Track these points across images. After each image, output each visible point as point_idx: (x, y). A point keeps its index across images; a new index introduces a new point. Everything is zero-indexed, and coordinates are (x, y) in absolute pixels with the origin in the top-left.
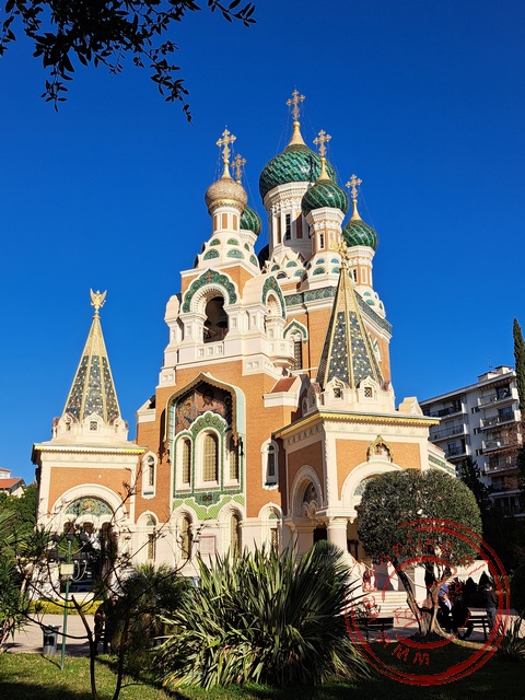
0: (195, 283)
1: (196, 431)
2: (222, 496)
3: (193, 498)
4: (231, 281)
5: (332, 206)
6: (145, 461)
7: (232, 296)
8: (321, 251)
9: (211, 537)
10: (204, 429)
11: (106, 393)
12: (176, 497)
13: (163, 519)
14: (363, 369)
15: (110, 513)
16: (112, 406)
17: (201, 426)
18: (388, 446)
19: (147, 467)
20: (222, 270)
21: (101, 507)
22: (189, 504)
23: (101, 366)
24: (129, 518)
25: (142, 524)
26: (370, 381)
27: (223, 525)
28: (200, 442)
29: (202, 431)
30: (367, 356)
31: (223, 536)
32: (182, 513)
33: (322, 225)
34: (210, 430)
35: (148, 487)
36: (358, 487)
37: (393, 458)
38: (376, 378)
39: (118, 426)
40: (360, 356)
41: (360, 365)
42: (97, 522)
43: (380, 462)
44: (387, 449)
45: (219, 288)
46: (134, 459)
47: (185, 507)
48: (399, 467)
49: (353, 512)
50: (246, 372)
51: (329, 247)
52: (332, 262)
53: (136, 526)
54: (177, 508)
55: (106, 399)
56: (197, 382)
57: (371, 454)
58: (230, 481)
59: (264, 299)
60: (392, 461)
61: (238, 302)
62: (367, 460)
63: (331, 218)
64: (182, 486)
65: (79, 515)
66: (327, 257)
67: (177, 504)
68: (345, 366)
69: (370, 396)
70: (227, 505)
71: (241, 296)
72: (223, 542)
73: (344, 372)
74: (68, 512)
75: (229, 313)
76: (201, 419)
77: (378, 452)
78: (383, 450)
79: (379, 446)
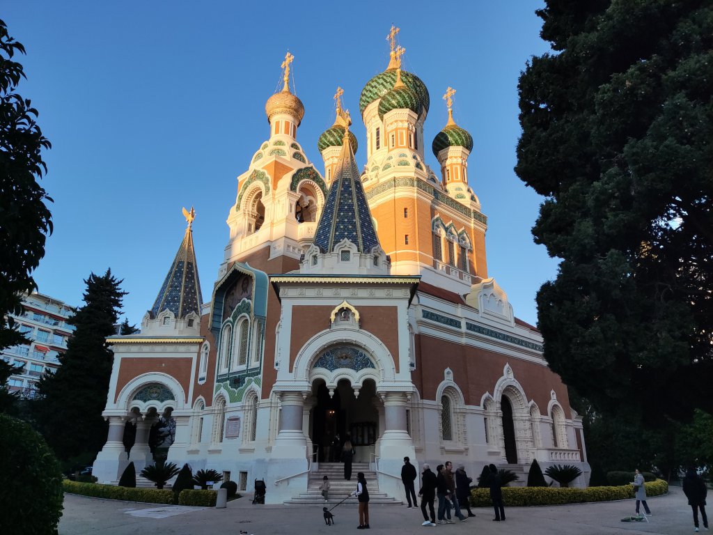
0: (246, 183)
1: (235, 318)
2: (247, 379)
3: (228, 382)
4: (267, 175)
5: (401, 107)
6: (203, 350)
7: (268, 190)
8: (392, 150)
9: (237, 419)
10: (241, 315)
11: (184, 292)
12: (218, 381)
13: (209, 403)
14: (346, 233)
15: (173, 398)
16: (191, 303)
17: (239, 312)
18: (354, 310)
19: (204, 354)
20: (263, 168)
21: (165, 393)
22: (226, 387)
23: (185, 270)
24: (186, 403)
25: (197, 408)
26: (346, 243)
27: (247, 408)
28: (238, 330)
29: (239, 318)
30: (354, 220)
31: (245, 418)
32: (221, 397)
33: (394, 126)
34: (245, 316)
35: (203, 374)
36: (320, 358)
37: (362, 324)
38: (360, 241)
39: (193, 320)
40: (346, 220)
41: (344, 229)
42: (160, 407)
43: (345, 329)
44: (354, 314)
45: (259, 184)
46: (196, 348)
47: (223, 391)
48: (370, 334)
49: (305, 386)
50: (272, 256)
51: (399, 145)
52: (400, 156)
53: (192, 410)
54: (218, 392)
55: (184, 297)
56: (230, 272)
57: (333, 320)
58: (254, 364)
59: (293, 187)
60: (361, 327)
61: (270, 192)
62: (330, 327)
63: (401, 119)
64: (224, 371)
65: (145, 401)
66: (395, 153)
67: (218, 388)
68: (329, 232)
69: (348, 260)
70: (249, 387)
71: (275, 187)
72: (245, 424)
73: (327, 238)
74: (135, 399)
75: (265, 205)
76: (239, 306)
77: (344, 317)
78: (350, 315)
79: (345, 310)
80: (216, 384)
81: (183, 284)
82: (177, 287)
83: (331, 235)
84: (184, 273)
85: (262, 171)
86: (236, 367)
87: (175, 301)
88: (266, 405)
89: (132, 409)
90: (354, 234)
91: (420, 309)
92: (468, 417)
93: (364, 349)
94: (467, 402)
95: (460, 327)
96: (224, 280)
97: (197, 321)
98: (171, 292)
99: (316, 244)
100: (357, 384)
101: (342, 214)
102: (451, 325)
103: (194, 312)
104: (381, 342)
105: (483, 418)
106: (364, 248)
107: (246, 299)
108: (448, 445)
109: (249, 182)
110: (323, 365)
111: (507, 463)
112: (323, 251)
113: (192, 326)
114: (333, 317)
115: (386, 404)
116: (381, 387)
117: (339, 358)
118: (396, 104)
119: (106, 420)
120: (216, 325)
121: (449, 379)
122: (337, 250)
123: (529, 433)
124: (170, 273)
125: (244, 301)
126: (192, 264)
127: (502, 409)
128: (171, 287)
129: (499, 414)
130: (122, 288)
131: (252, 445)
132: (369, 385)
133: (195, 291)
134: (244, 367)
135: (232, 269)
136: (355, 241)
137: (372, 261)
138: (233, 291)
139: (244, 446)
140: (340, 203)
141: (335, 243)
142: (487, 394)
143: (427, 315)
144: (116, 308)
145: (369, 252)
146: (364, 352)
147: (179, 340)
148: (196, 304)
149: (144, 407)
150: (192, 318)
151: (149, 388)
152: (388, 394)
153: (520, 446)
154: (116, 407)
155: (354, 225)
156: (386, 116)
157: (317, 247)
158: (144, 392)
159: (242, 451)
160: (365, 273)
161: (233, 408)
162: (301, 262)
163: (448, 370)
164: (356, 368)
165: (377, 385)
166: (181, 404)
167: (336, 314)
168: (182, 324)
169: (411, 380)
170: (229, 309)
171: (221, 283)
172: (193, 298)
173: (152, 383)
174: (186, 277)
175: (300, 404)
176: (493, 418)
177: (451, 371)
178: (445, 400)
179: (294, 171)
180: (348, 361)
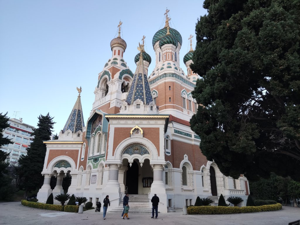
0: (101, 76)
1: (96, 133)
2: (100, 158)
3: (92, 160)
4: (110, 73)
5: (169, 43)
6: (83, 146)
7: (110, 78)
8: (165, 61)
9: (96, 176)
10: (98, 132)
11: (76, 122)
12: (89, 160)
13: (85, 169)
14: (139, 97)
15: (71, 167)
16: (79, 127)
17: (97, 131)
18: (140, 129)
19: (84, 148)
20: (108, 70)
21: (67, 165)
22: (91, 162)
23: (77, 113)
24: (76, 168)
25: (80, 171)
26: (139, 101)
27: (99, 171)
28: (97, 137)
29: (97, 133)
30: (143, 91)
31: (98, 175)
32: (90, 166)
33: (165, 52)
34: (99, 132)
35: (83, 156)
36: (126, 150)
37: (144, 135)
38: (145, 100)
39: (80, 134)
40: (139, 91)
41: (138, 95)
42: (66, 170)
43: (137, 138)
44: (140, 131)
45: (107, 76)
46: (80, 146)
47: (90, 163)
48: (147, 139)
49: (119, 162)
50: (111, 107)
51: (168, 59)
52: (168, 64)
53: (78, 172)
54: (89, 164)
55: (76, 124)
56: (94, 113)
57: (131, 134)
58: (103, 152)
59: (120, 78)
60: (144, 137)
61: (111, 80)
62: (130, 136)
63: (168, 48)
64: (91, 155)
65: (59, 168)
66: (166, 63)
67: (89, 162)
68: (132, 96)
69: (139, 108)
70: (100, 162)
71: (113, 78)
72: (98, 178)
73: (131, 99)
74: (55, 167)
75: (109, 85)
76: (97, 128)
77: (137, 132)
78: (139, 132)
79: (137, 129)
80: (88, 161)
81: (76, 119)
82: (73, 120)
83: (133, 97)
84: (77, 114)
86: (96, 154)
87: (72, 126)
88: (107, 170)
89: (54, 171)
90: (143, 97)
91: (173, 129)
92: (195, 175)
93: (145, 146)
94: (194, 169)
95: (191, 137)
96: (91, 117)
97: (81, 134)
98: (71, 122)
99: (126, 101)
100: (142, 161)
101: (138, 88)
102: (187, 136)
103: (80, 130)
104: (152, 143)
105: (201, 176)
106: (147, 103)
107: (100, 125)
108: (185, 187)
109: (103, 76)
110: (127, 153)
111: (212, 195)
112: (129, 104)
113: (79, 136)
114: (131, 132)
115: (154, 170)
116: (151, 163)
117: (134, 150)
118: (166, 42)
119: (43, 175)
120: (88, 136)
121: (186, 159)
122: (135, 104)
123: (222, 183)
124: (71, 114)
125: (99, 126)
126: (80, 110)
127: (210, 172)
128: (71, 120)
129: (209, 174)
130: (53, 121)
131: (101, 186)
132: (147, 161)
133: (81, 122)
134: (99, 154)
135: (95, 112)
136: (143, 100)
137: (150, 109)
138: (95, 122)
139: (98, 187)
140: (137, 84)
141: (134, 101)
142: (203, 166)
143: (176, 131)
144: (51, 129)
145: (148, 104)
146: (145, 147)
147: (73, 142)
148: (81, 127)
149: (59, 170)
150: (80, 133)
151: (61, 162)
152: (154, 165)
153: (218, 188)
154: (47, 170)
155: (143, 93)
156: (162, 47)
157: (127, 103)
158: (59, 164)
159: (97, 189)
160: (146, 113)
161: (94, 171)
162: (120, 109)
163: (185, 155)
164: (141, 154)
165: (150, 161)
166: (74, 170)
167: (133, 131)
168: (75, 135)
169: (164, 159)
170: (93, 129)
171: (90, 118)
172: (80, 125)
173: (62, 160)
174: (77, 116)
175: (117, 169)
176: (206, 176)
177: (187, 156)
178: (184, 168)
179: (121, 71)
180: (138, 151)
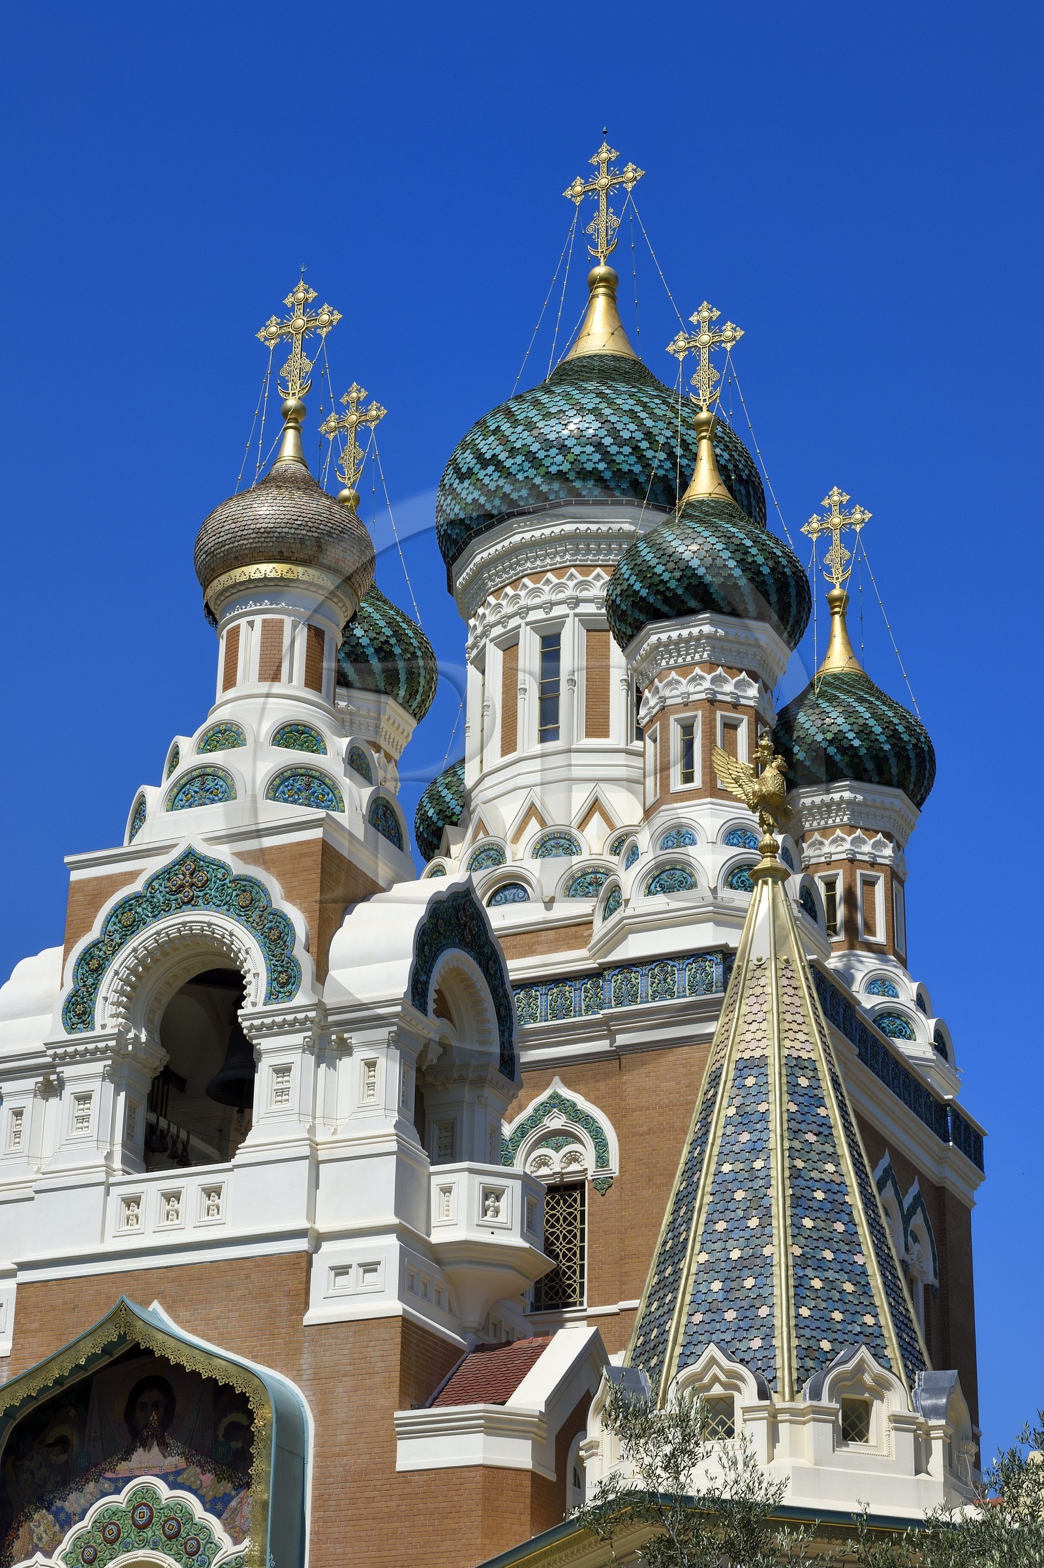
0: (125, 905)
1: (87, 1565)
4: (281, 902)
7: (281, 974)
10: (128, 1559)
17: (111, 1538)
20: (245, 858)
26: (863, 1369)
30: (859, 1259)
38: (895, 1357)
40: (829, 1254)
50: (328, 1309)
59: (417, 989)
71: (322, 969)
76: (113, 1512)
85: (238, 868)
90: (869, 1320)
101: (809, 1223)
112: (762, 1389)
118: (717, 596)
122: (831, 1392)
125: (150, 1492)
140: (795, 1174)
141: (806, 1357)
